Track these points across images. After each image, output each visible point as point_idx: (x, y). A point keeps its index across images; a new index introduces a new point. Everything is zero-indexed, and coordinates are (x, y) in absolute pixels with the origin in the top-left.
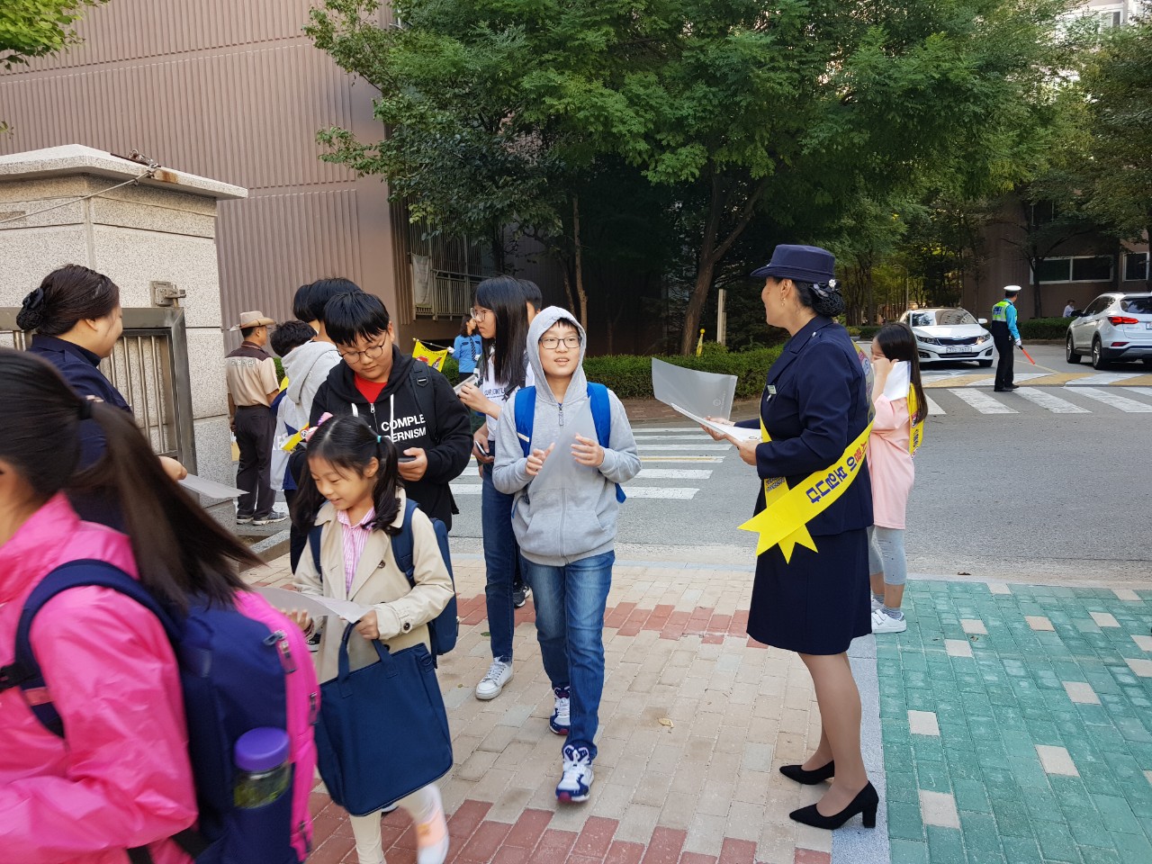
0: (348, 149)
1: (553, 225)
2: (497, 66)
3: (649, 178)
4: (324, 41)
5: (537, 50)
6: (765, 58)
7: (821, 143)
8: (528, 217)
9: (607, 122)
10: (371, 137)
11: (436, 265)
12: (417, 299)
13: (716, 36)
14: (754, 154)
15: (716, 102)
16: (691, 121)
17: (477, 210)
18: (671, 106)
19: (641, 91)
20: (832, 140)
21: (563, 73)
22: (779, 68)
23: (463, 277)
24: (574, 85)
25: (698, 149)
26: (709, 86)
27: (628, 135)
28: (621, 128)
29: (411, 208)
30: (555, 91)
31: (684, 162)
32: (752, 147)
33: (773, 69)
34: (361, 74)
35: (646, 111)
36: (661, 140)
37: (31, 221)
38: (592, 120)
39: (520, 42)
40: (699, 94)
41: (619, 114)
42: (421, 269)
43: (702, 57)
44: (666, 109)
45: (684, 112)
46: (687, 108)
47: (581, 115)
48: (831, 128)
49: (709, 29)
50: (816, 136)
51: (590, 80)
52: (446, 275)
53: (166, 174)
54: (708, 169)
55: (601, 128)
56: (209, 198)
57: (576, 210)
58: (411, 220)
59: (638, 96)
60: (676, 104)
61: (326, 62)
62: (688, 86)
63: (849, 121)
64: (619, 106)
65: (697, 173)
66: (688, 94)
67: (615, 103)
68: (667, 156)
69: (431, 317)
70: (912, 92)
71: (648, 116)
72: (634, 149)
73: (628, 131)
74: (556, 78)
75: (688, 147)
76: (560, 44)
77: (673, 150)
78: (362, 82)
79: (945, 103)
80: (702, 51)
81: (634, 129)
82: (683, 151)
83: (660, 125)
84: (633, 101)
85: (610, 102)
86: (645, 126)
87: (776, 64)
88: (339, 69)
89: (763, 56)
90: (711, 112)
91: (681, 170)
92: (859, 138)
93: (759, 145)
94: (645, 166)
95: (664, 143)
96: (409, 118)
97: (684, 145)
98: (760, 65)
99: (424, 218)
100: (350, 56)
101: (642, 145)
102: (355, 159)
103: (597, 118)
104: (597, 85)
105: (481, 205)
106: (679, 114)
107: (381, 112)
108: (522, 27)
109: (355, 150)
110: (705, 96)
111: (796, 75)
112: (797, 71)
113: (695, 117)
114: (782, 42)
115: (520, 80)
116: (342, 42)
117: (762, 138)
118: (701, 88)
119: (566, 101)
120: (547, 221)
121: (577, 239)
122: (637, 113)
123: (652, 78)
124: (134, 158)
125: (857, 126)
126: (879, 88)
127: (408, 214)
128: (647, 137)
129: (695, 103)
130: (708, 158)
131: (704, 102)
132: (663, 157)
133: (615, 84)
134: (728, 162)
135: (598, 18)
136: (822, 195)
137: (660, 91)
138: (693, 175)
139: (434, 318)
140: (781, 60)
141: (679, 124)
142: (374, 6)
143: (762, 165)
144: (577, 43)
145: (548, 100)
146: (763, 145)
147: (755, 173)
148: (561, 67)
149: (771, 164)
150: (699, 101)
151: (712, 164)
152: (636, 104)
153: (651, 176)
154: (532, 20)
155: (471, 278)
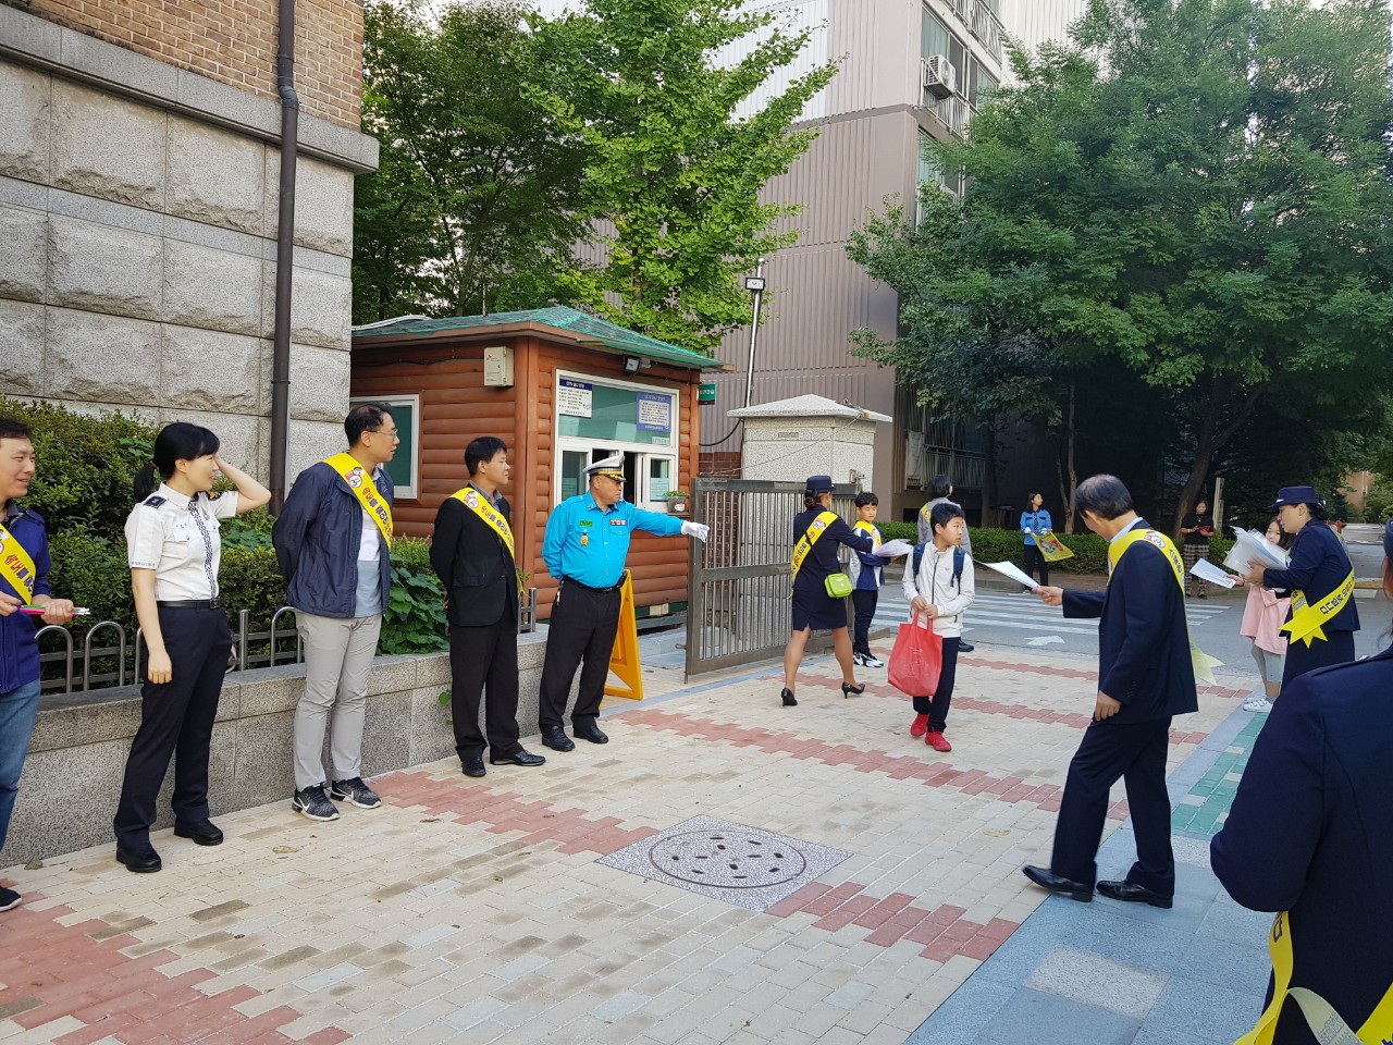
0: (871, 345)
1: (1054, 416)
2: (1022, 294)
3: (1148, 381)
4: (859, 255)
5: (1057, 280)
6: (1258, 292)
7: (1309, 362)
8: (1030, 408)
9: (1113, 338)
10: (888, 337)
11: (928, 440)
12: (909, 472)
13: (1217, 269)
14: (1248, 363)
15: (1213, 322)
16: (1190, 338)
17: (986, 400)
18: (1172, 324)
19: (1145, 311)
20: (1320, 359)
21: (1076, 298)
22: (1272, 299)
23: (949, 451)
24: (1085, 308)
25: (1195, 358)
26: (1209, 308)
27: (1131, 348)
28: (1125, 342)
29: (918, 394)
30: (1071, 316)
31: (1180, 369)
32: (1247, 358)
33: (1267, 300)
34: (885, 281)
35: (1148, 328)
36: (1161, 350)
37: (801, 436)
38: (1099, 336)
39: (1042, 276)
40: (1198, 316)
41: (1124, 332)
42: (915, 444)
43: (1202, 286)
44: (1168, 328)
45: (1184, 330)
46: (1186, 326)
47: (1090, 332)
48: (1319, 350)
49: (1210, 263)
50: (1307, 356)
51: (1099, 301)
52: (934, 449)
53: (864, 413)
54: (1204, 378)
55: (1106, 343)
57: (1073, 396)
58: (919, 404)
59: (1142, 316)
60: (1177, 322)
61: (861, 271)
62: (1189, 306)
63: (1336, 345)
64: (1124, 325)
65: (1194, 379)
66: (1188, 313)
67: (1119, 320)
68: (1165, 364)
69: (919, 487)
71: (1150, 332)
72: (1135, 359)
73: (1131, 345)
74: (1069, 303)
75: (1186, 357)
76: (1075, 276)
77: (1172, 359)
78: (885, 286)
80: (1203, 281)
81: (1137, 344)
82: (1182, 360)
83: (1159, 339)
84: (1137, 320)
85: (1115, 321)
86: (1147, 340)
87: (1270, 296)
88: (870, 278)
89: (1253, 291)
90: (1209, 330)
91: (1179, 376)
92: (1344, 359)
93: (1254, 358)
94: (1144, 370)
95: (1164, 353)
96: (930, 321)
97: (1182, 355)
98: (1250, 296)
99: (929, 403)
100: (882, 269)
101: (1144, 356)
102: (877, 353)
103: (1104, 335)
104: (1106, 307)
105: (990, 397)
106: (1178, 330)
107: (906, 318)
108: (1045, 264)
109: (876, 346)
110: (1204, 316)
111: (1288, 305)
112: (1290, 302)
113: (1193, 334)
114: (1274, 277)
115: (1039, 303)
116: (875, 259)
117: (1257, 354)
118: (1200, 310)
119: (1077, 322)
120: (1048, 413)
121: (1071, 422)
122: (1140, 329)
123: (1158, 299)
124: (846, 404)
125: (1344, 348)
126: (1364, 319)
127: (915, 398)
128: (1149, 348)
129: (1194, 322)
130: (1204, 366)
131: (1203, 322)
132: (1162, 365)
133: (1120, 303)
134: (1224, 369)
135: (1110, 256)
136: (1324, 396)
137: (1162, 310)
138: (1189, 380)
139: (922, 489)
140: (1274, 292)
141: (1179, 339)
143: (1256, 373)
144: (1091, 276)
145: (1061, 321)
146: (1257, 358)
147: (1252, 380)
148: (1074, 294)
149: (1267, 373)
150: (1198, 321)
151: (1208, 371)
152: (1140, 322)
153: (1150, 379)
154: (1054, 259)
155: (956, 452)
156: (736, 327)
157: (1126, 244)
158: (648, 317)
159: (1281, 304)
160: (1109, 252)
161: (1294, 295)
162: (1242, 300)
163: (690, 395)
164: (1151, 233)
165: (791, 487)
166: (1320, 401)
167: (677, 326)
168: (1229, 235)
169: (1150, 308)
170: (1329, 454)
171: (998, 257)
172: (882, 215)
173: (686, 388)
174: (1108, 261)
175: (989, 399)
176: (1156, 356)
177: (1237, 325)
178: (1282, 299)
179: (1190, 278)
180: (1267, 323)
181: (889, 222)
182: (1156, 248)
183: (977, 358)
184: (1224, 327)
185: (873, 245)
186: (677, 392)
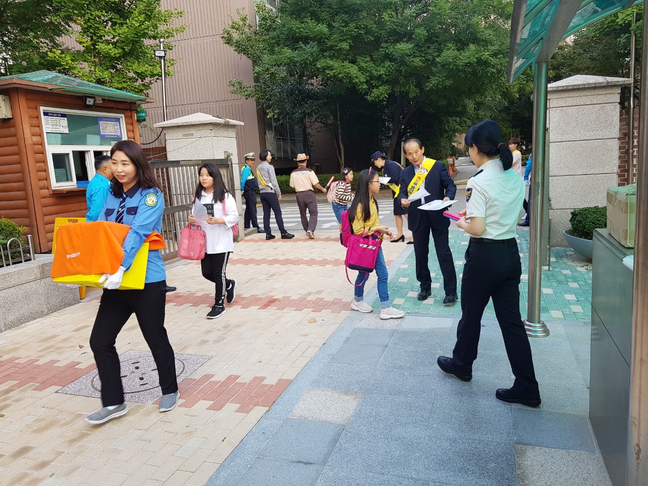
0: (241, 88)
1: (329, 118)
2: (307, 58)
4: (229, 41)
5: (323, 51)
6: (410, 53)
7: (434, 85)
9: (351, 78)
10: (249, 83)
11: (276, 134)
13: (393, 42)
14: (409, 87)
15: (393, 69)
16: (384, 76)
18: (376, 70)
19: (364, 65)
20: (438, 84)
21: (332, 59)
22: (417, 56)
23: (287, 139)
24: (337, 64)
25: (387, 86)
26: (391, 62)
27: (359, 83)
28: (356, 80)
29: (267, 112)
30: (330, 68)
31: (381, 92)
32: (409, 85)
33: (415, 57)
34: (244, 54)
35: (366, 73)
36: (372, 83)
37: (195, 136)
38: (345, 77)
39: (315, 49)
40: (387, 66)
41: (355, 75)
42: (270, 136)
43: (387, 51)
44: (374, 72)
45: (381, 73)
46: (382, 71)
47: (340, 76)
48: (437, 79)
49: (390, 40)
50: (433, 82)
51: (343, 60)
52: (280, 139)
53: (228, 121)
54: (391, 95)
55: (348, 81)
56: (234, 126)
58: (268, 117)
59: (362, 67)
60: (378, 69)
61: (231, 50)
62: (383, 61)
63: (444, 76)
64: (355, 72)
65: (387, 96)
66: (382, 65)
67: (353, 70)
68: (375, 90)
70: (469, 64)
71: (367, 75)
72: (362, 88)
73: (359, 81)
74: (331, 63)
75: (383, 86)
76: (331, 48)
77: (377, 88)
78: (244, 57)
79: (481, 68)
80: (387, 49)
81: (362, 81)
82: (381, 88)
83: (372, 77)
84: (361, 69)
85: (351, 70)
86: (366, 79)
87: (416, 55)
88: (236, 53)
89: (408, 52)
90: (392, 72)
91: (381, 95)
92: (448, 83)
93: (412, 85)
94: (366, 94)
95: (374, 84)
96: (267, 74)
97: (381, 85)
98: (408, 55)
99: (273, 116)
100: (241, 48)
101: (365, 86)
102: (244, 92)
103: (347, 77)
104: (346, 63)
106: (379, 73)
107: (256, 73)
108: (316, 43)
109: (244, 88)
110: (389, 66)
112: (424, 57)
113: (385, 75)
114: (417, 45)
115: (316, 62)
116: (237, 42)
117: (412, 83)
118: (387, 63)
119: (334, 71)
120: (326, 117)
122: (362, 73)
123: (368, 59)
124: (218, 117)
125: (447, 77)
126: (455, 63)
127: (267, 114)
128: (367, 82)
129: (385, 69)
130: (391, 90)
131: (389, 69)
132: (373, 90)
133: (353, 62)
134: (400, 91)
136: (442, 101)
137: (371, 64)
138: (385, 97)
139: (276, 159)
140: (417, 52)
141: (380, 77)
142: (251, 27)
143: (413, 92)
144: (338, 48)
145: (327, 72)
147: (412, 95)
148: (331, 57)
149: (417, 91)
150: (387, 68)
151: (393, 92)
152: (362, 70)
153: (369, 98)
154: (320, 40)
155: (291, 140)
156: (157, 79)
157: (353, 31)
158: (106, 75)
159: (420, 58)
160: (345, 35)
161: (426, 54)
162: (404, 57)
163: (131, 117)
164: (363, 26)
165: (190, 163)
166: (440, 104)
167: (123, 80)
168: (397, 26)
169: (366, 63)
170: (446, 128)
171: (294, 40)
172: (237, 19)
173: (129, 113)
174: (345, 40)
175: (299, 112)
176: (372, 87)
177: (403, 69)
178: (421, 56)
179: (382, 47)
180: (416, 67)
181: (241, 23)
182: (366, 33)
183: (291, 93)
184: (398, 70)
185: (236, 36)
186: (123, 115)
